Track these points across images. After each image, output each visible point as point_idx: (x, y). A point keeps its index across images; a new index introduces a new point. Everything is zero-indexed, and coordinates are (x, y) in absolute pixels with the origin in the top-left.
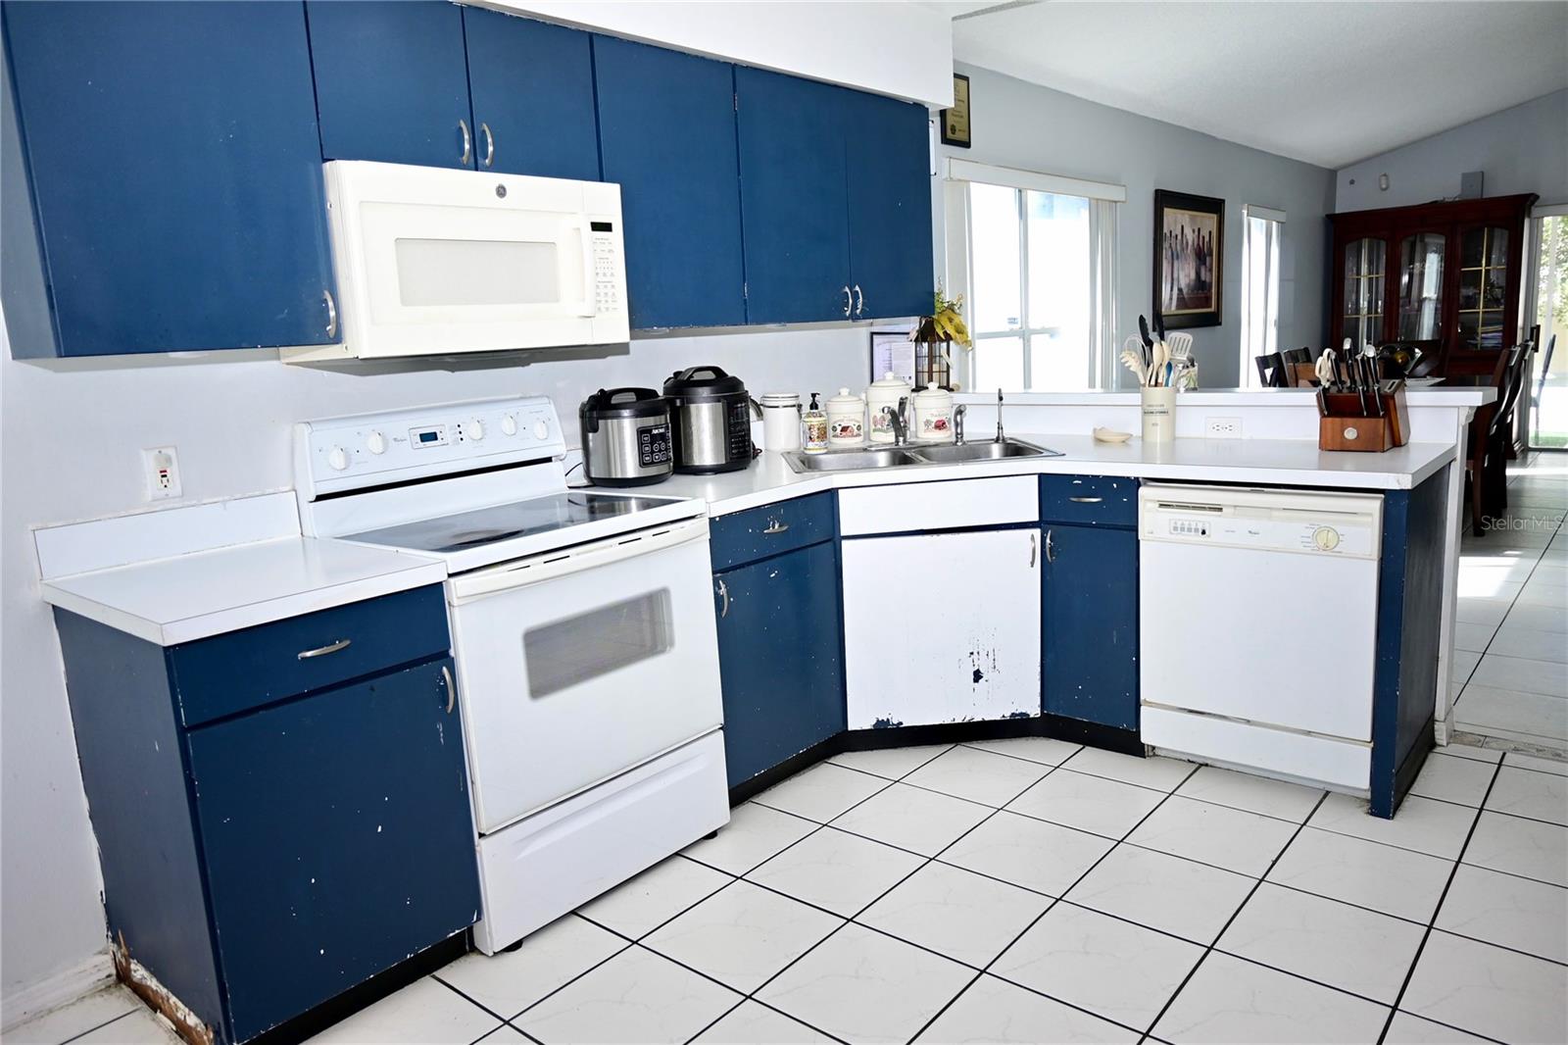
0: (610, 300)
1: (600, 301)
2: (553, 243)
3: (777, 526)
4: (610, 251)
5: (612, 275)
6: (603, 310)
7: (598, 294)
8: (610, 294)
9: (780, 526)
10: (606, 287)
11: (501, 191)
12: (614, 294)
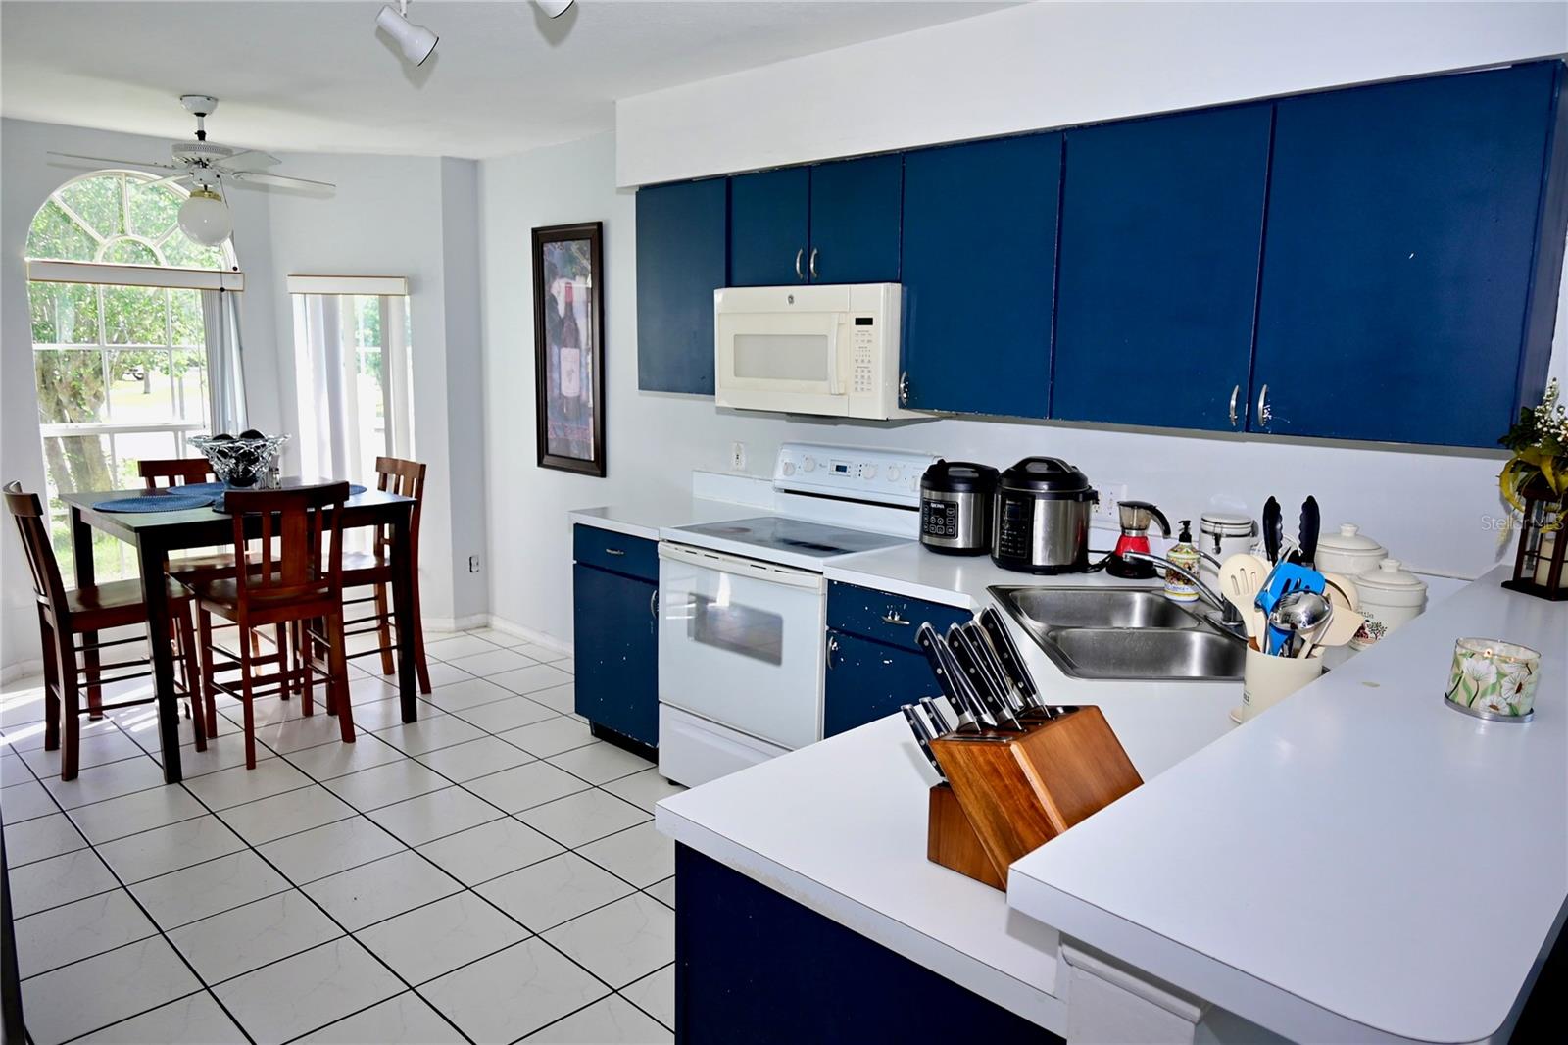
0: (866, 382)
1: (857, 383)
2: (826, 336)
3: (896, 618)
4: (869, 341)
5: (869, 361)
6: (859, 389)
7: (857, 377)
8: (866, 377)
9: (900, 619)
10: (863, 371)
11: (791, 299)
12: (869, 377)
